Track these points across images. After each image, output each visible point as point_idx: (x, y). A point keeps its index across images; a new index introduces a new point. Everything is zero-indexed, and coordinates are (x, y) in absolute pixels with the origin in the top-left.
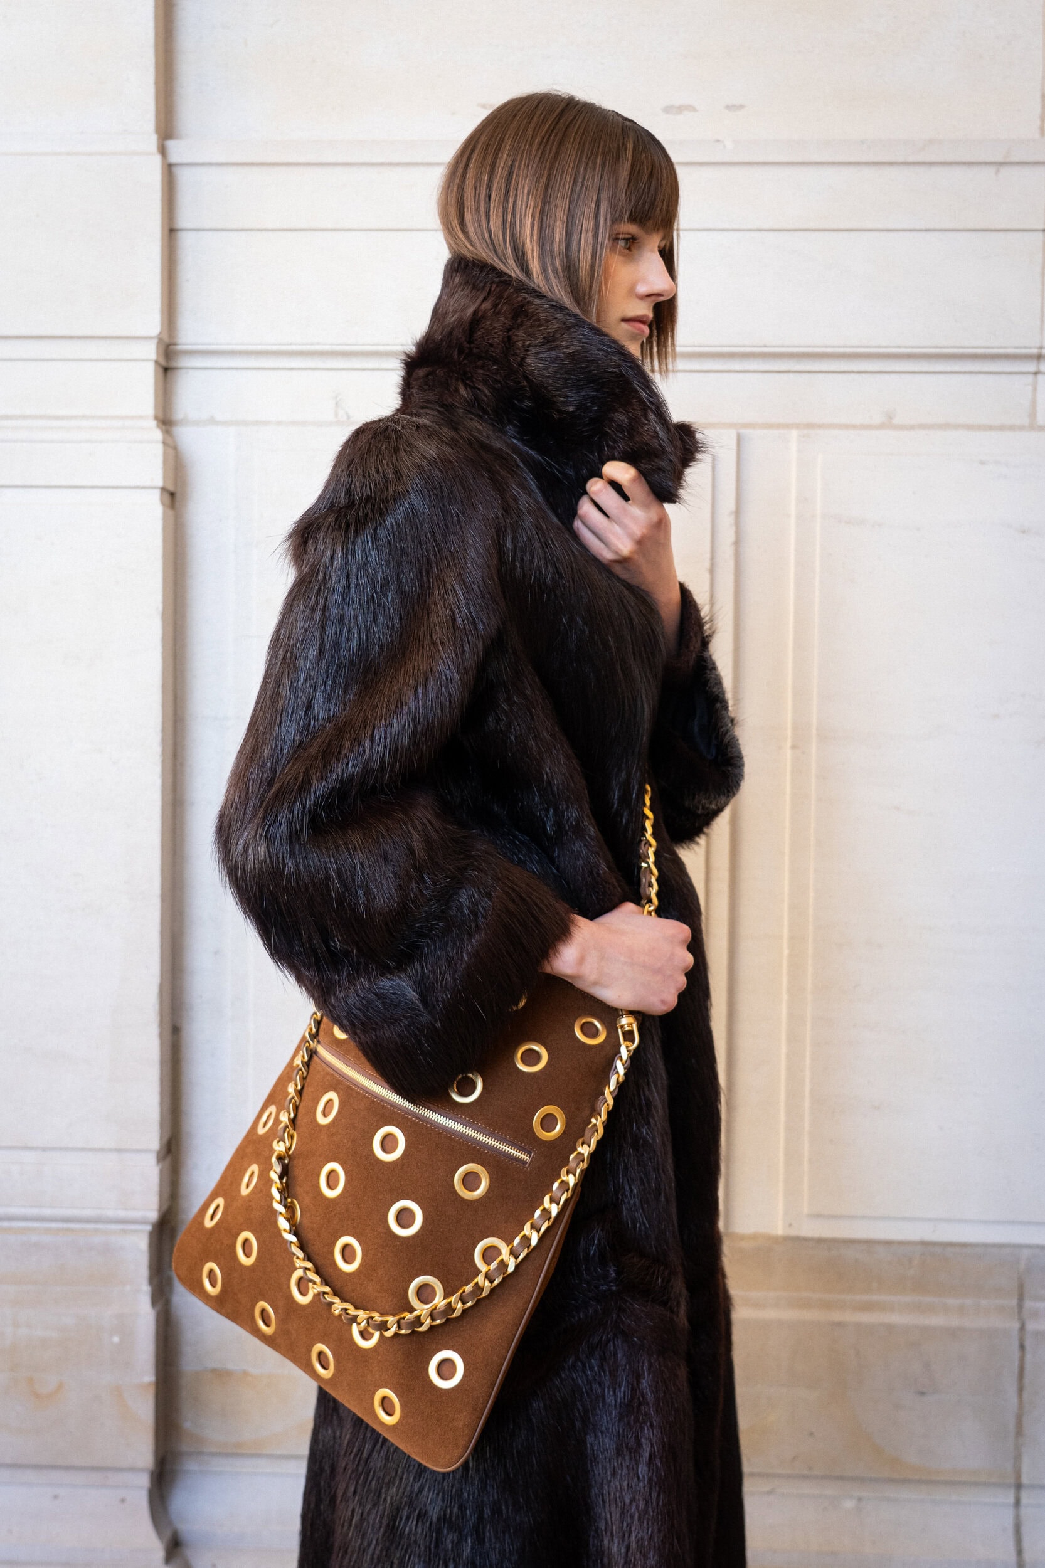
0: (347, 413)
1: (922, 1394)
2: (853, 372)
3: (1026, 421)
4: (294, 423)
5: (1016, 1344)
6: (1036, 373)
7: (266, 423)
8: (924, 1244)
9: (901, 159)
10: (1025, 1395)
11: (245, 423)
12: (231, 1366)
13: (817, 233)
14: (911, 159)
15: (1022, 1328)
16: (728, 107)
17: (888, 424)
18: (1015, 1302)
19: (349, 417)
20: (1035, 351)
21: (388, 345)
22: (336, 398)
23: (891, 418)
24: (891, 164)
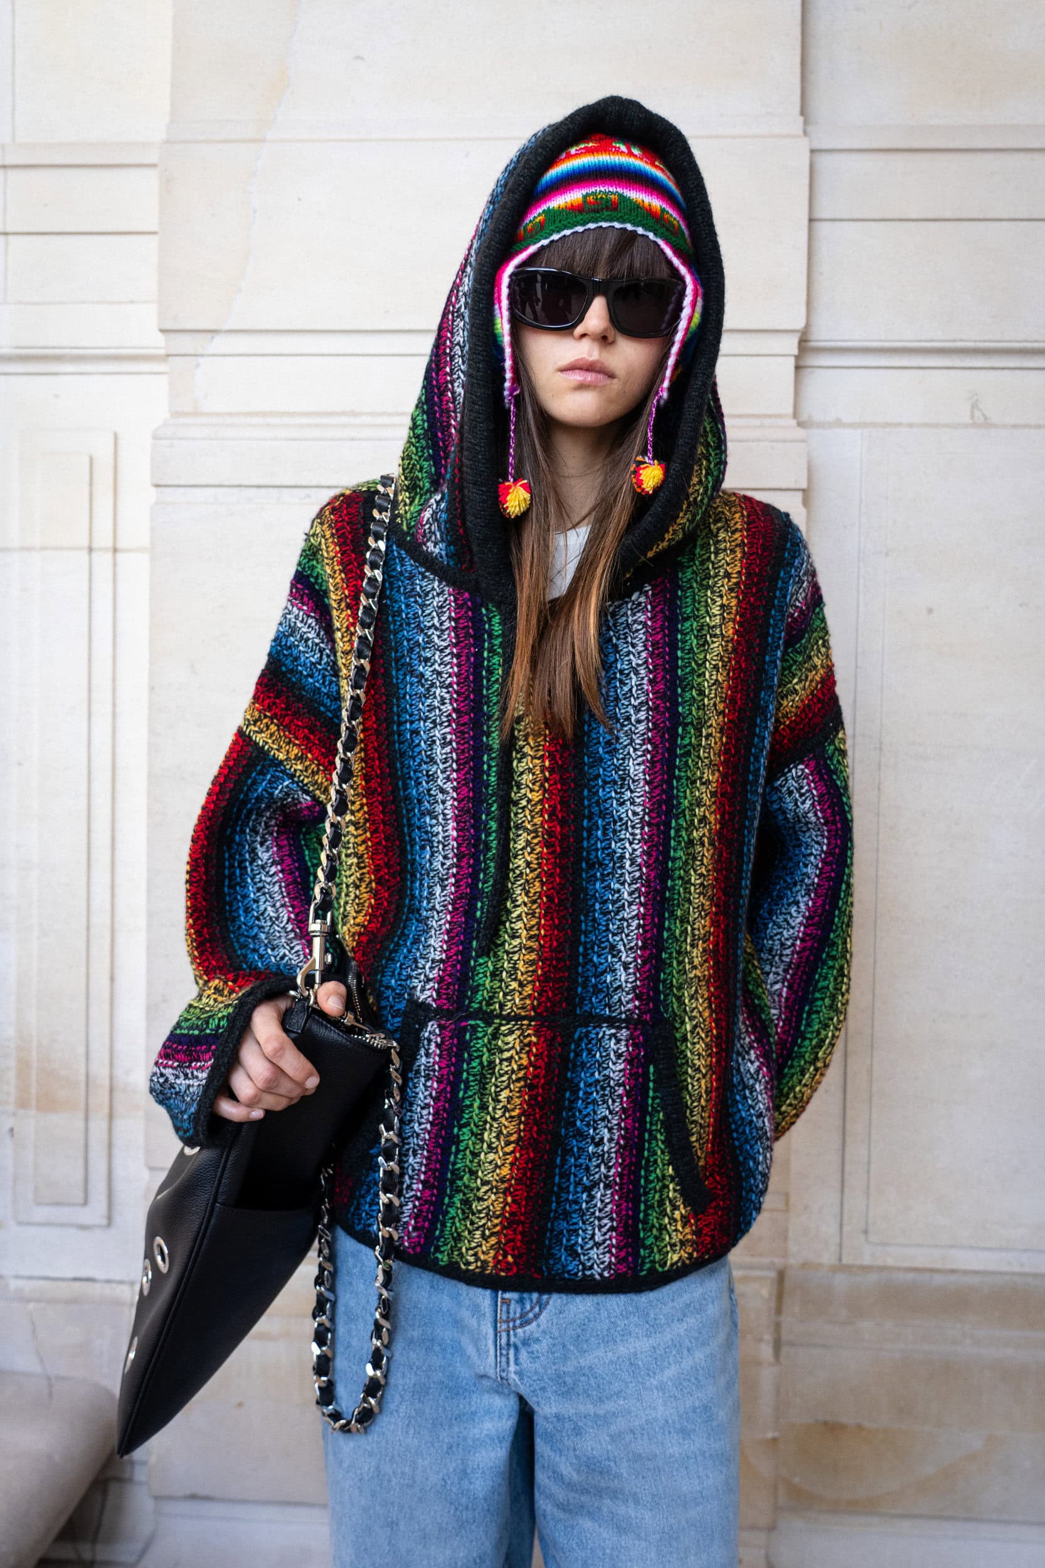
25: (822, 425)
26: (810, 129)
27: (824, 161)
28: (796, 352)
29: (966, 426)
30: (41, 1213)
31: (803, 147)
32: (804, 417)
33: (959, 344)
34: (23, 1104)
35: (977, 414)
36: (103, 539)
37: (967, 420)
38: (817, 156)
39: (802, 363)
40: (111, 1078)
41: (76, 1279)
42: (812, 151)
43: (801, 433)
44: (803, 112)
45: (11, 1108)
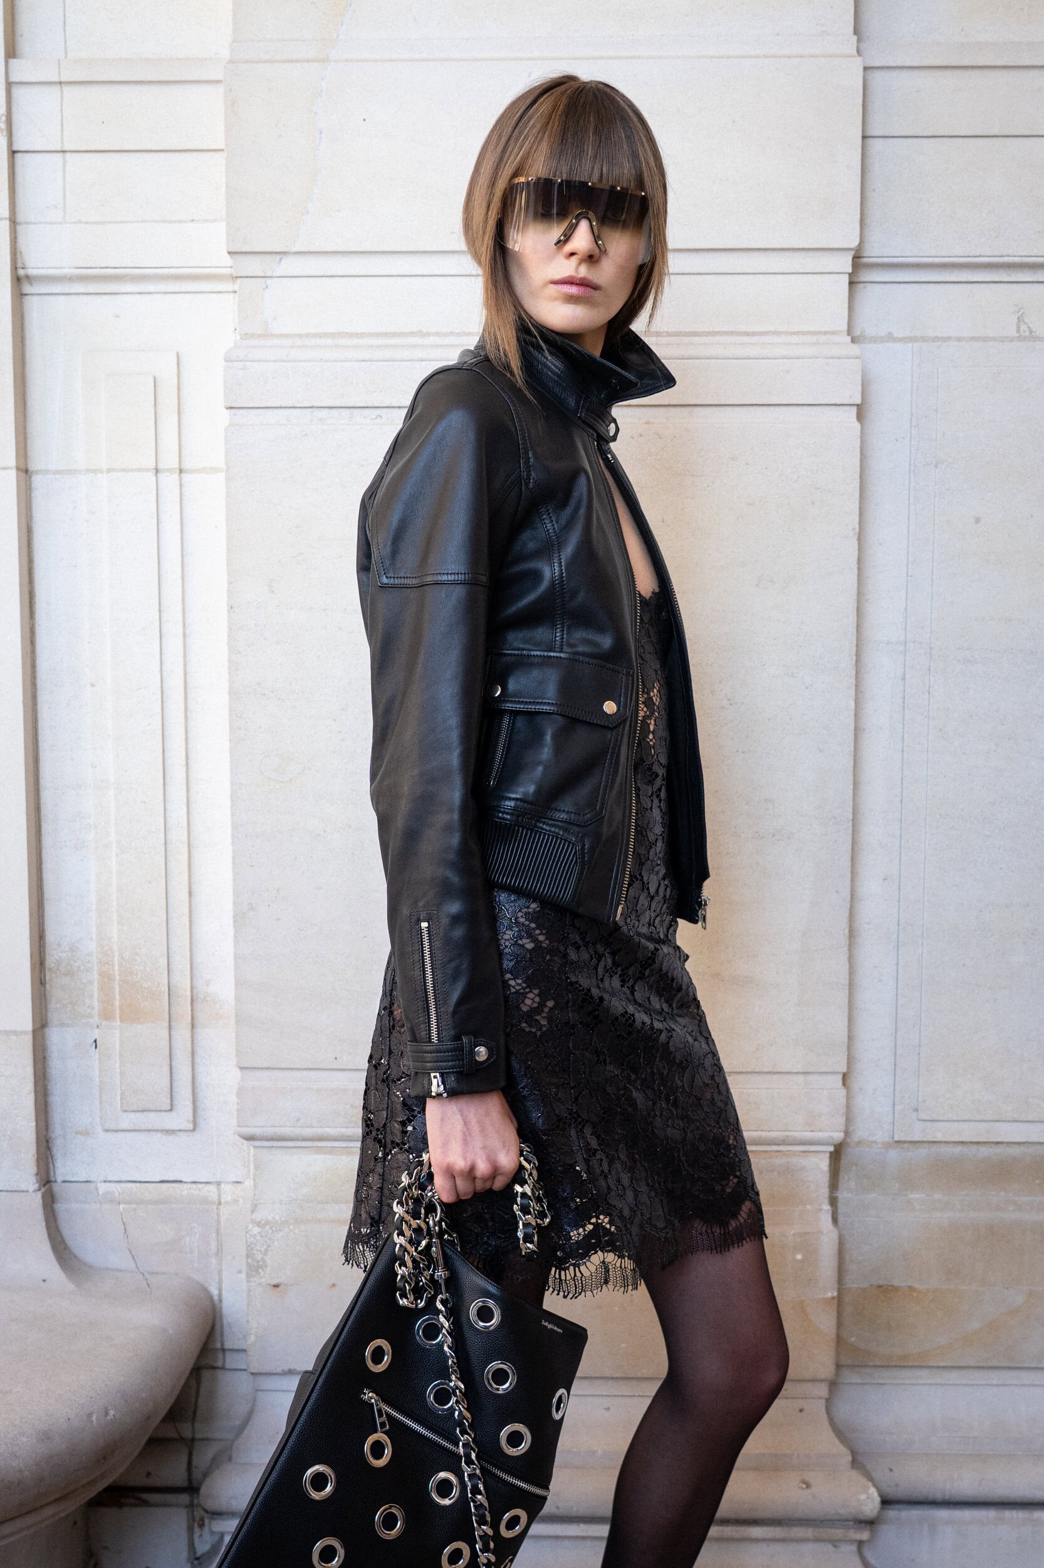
25: (874, 340)
26: (863, 46)
27: (877, 78)
28: (850, 270)
29: (1012, 340)
30: (127, 1121)
31: (857, 64)
32: (857, 332)
33: (1006, 259)
34: (107, 1015)
35: (1023, 327)
36: (170, 460)
37: (1013, 333)
38: (869, 72)
39: (855, 279)
40: (192, 988)
41: (162, 1182)
42: (866, 69)
43: (855, 349)
44: (856, 31)
45: (96, 1020)
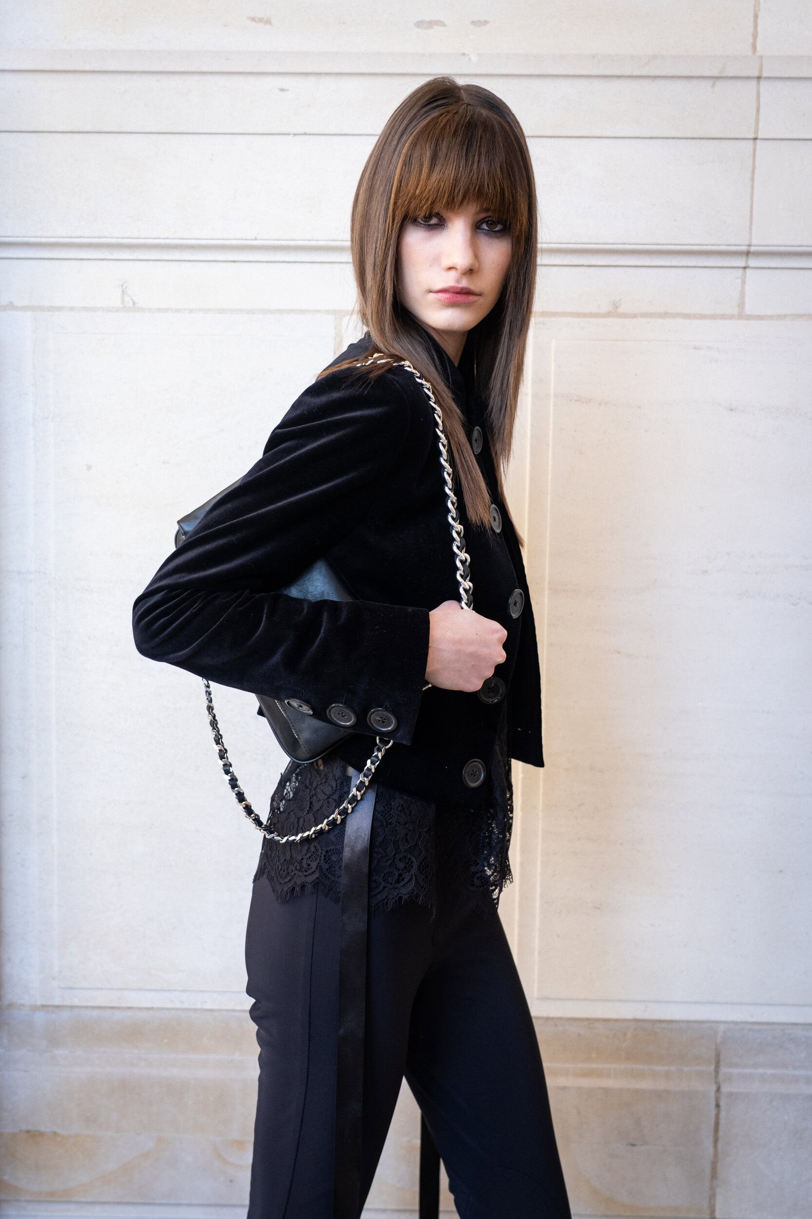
0: (132, 300)
1: (633, 1145)
2: (583, 266)
3: (736, 311)
4: (85, 309)
5: (713, 1104)
6: (745, 268)
7: (60, 309)
8: (636, 1020)
9: (628, 73)
10: (720, 1146)
11: (42, 309)
12: (42, 1129)
13: (553, 140)
14: (636, 73)
15: (718, 1089)
16: (473, 23)
17: (614, 312)
18: (713, 1067)
19: (134, 304)
20: (744, 248)
21: (168, 238)
22: (122, 286)
23: (617, 307)
24: (619, 77)
29: (118, 310)
35: (127, 299)
37: (118, 304)
